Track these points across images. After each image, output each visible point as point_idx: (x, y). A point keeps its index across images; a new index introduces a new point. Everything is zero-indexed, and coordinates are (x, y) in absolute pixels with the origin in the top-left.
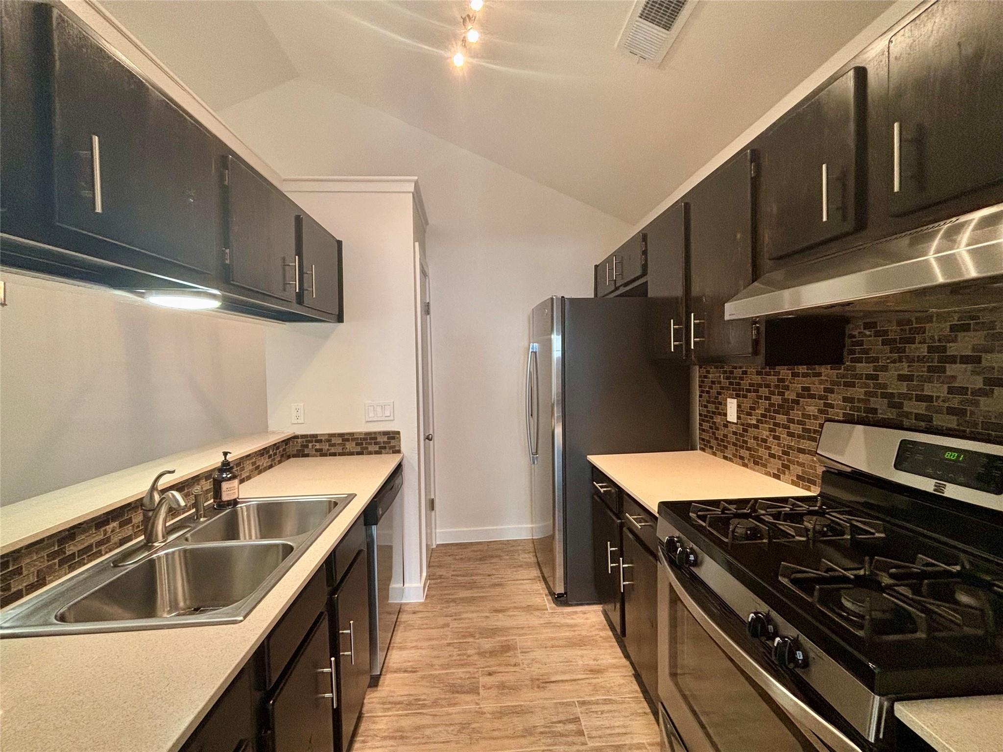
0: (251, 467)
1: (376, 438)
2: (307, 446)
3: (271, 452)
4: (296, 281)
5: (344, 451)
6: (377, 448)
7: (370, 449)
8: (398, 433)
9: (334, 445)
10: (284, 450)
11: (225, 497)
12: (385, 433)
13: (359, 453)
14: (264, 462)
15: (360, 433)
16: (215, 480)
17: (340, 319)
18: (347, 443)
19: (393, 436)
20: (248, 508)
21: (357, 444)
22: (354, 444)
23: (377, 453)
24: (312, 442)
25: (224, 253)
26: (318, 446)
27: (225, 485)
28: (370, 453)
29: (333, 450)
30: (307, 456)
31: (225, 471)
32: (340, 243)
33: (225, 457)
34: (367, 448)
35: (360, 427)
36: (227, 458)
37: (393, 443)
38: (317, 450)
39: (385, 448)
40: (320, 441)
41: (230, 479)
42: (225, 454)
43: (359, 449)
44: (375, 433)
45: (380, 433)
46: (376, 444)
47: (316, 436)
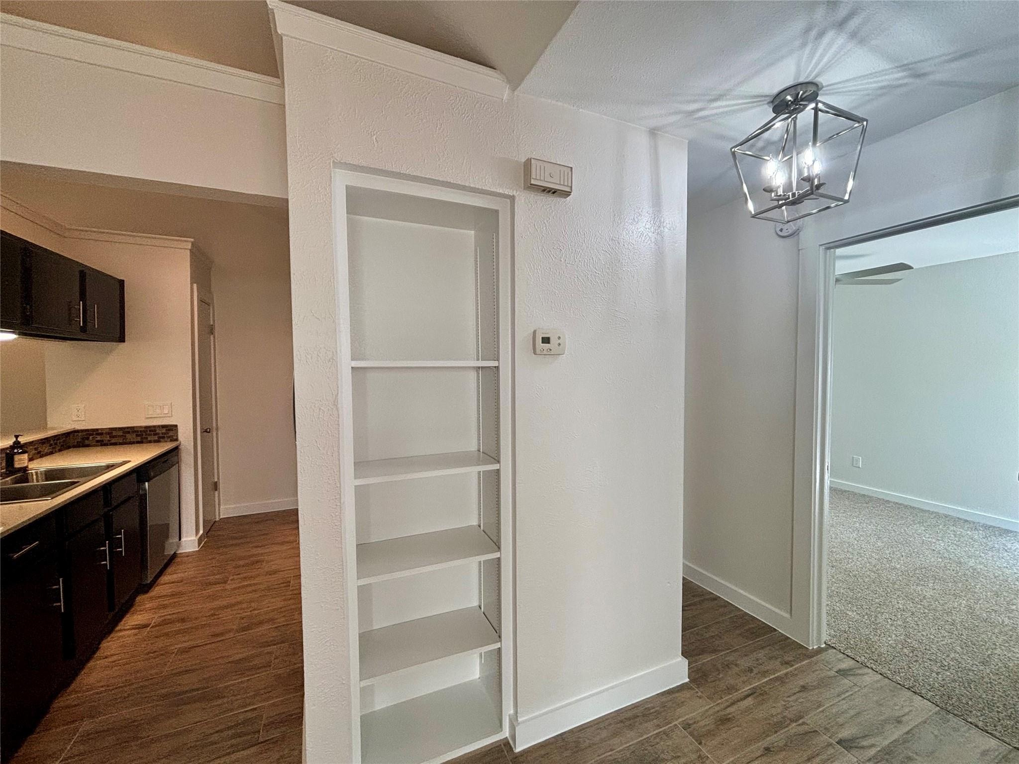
0: (34, 452)
1: (155, 431)
2: (88, 439)
3: (52, 442)
4: (80, 319)
5: (125, 441)
6: (156, 438)
7: (149, 439)
8: (176, 426)
9: (114, 437)
10: (64, 441)
11: (17, 465)
12: (163, 426)
13: (138, 442)
14: (46, 449)
15: (141, 427)
16: (7, 454)
17: (122, 339)
18: (127, 435)
19: (173, 428)
20: (37, 473)
21: (137, 436)
22: (134, 436)
23: (155, 441)
24: (92, 435)
25: (25, 308)
26: (99, 438)
27: (16, 458)
28: (150, 442)
29: (113, 441)
30: (88, 446)
31: (17, 448)
32: (122, 283)
33: (17, 439)
34: (147, 438)
35: (141, 422)
36: (19, 439)
37: (171, 433)
38: (98, 441)
39: (163, 437)
40: (101, 434)
41: (21, 453)
42: (17, 437)
43: (139, 439)
44: (154, 426)
45: (159, 426)
46: (155, 435)
47: (97, 430)
